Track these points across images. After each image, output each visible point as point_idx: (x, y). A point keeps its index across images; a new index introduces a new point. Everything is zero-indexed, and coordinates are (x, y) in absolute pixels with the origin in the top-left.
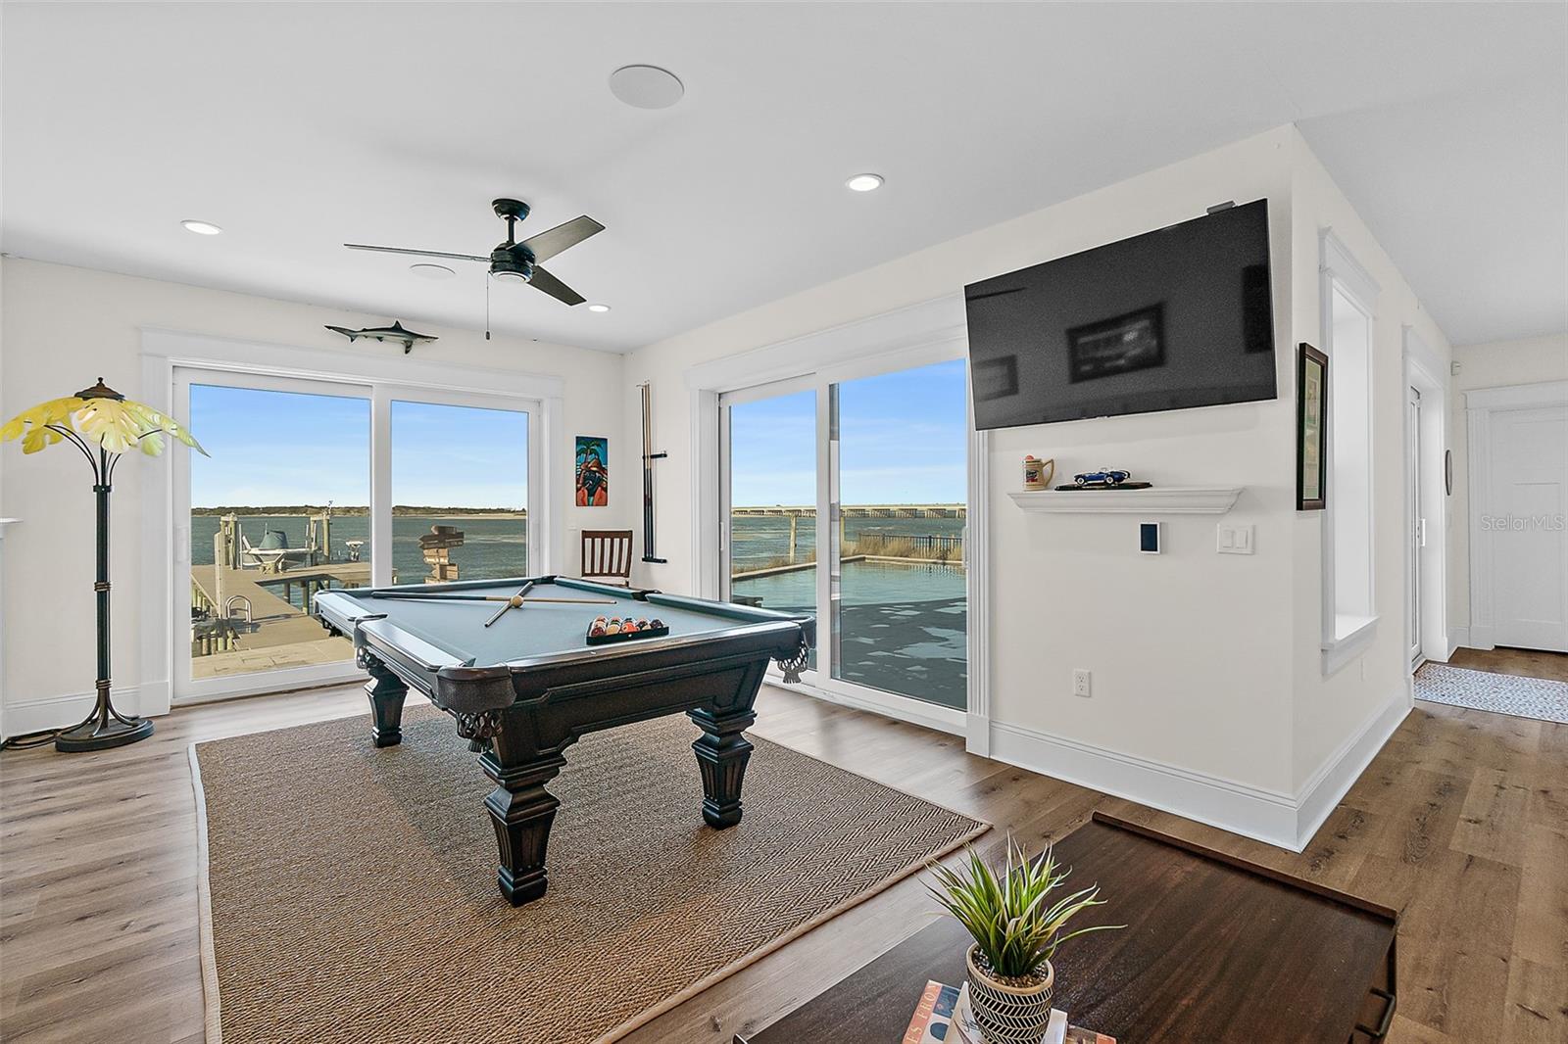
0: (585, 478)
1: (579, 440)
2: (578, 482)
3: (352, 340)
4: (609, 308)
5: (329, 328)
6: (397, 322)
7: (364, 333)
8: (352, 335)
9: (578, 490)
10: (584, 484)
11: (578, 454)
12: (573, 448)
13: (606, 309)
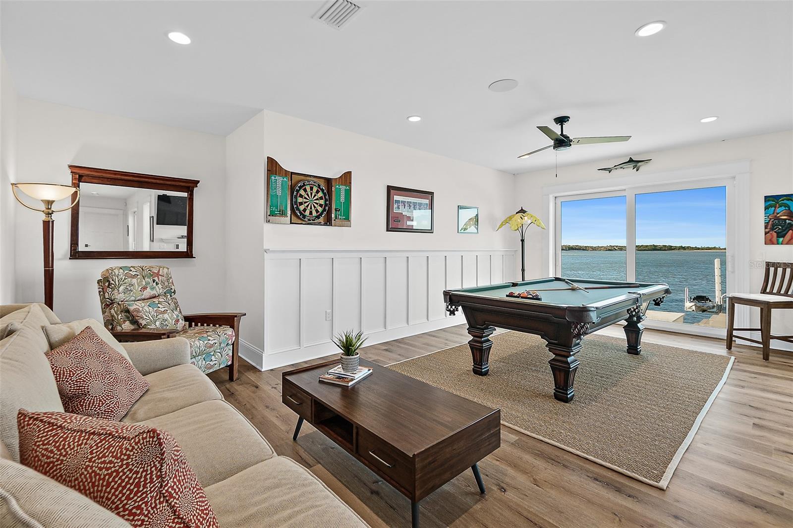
0: (773, 225)
1: (767, 198)
2: (766, 228)
3: (609, 172)
4: (718, 117)
5: (599, 170)
6: (630, 158)
7: (615, 167)
8: (609, 170)
9: (766, 233)
10: (772, 229)
11: (766, 208)
12: (762, 204)
13: (715, 118)
